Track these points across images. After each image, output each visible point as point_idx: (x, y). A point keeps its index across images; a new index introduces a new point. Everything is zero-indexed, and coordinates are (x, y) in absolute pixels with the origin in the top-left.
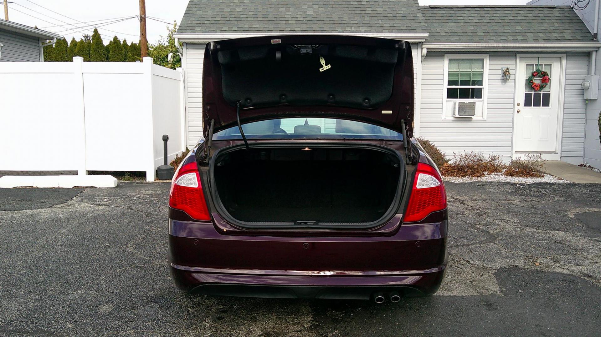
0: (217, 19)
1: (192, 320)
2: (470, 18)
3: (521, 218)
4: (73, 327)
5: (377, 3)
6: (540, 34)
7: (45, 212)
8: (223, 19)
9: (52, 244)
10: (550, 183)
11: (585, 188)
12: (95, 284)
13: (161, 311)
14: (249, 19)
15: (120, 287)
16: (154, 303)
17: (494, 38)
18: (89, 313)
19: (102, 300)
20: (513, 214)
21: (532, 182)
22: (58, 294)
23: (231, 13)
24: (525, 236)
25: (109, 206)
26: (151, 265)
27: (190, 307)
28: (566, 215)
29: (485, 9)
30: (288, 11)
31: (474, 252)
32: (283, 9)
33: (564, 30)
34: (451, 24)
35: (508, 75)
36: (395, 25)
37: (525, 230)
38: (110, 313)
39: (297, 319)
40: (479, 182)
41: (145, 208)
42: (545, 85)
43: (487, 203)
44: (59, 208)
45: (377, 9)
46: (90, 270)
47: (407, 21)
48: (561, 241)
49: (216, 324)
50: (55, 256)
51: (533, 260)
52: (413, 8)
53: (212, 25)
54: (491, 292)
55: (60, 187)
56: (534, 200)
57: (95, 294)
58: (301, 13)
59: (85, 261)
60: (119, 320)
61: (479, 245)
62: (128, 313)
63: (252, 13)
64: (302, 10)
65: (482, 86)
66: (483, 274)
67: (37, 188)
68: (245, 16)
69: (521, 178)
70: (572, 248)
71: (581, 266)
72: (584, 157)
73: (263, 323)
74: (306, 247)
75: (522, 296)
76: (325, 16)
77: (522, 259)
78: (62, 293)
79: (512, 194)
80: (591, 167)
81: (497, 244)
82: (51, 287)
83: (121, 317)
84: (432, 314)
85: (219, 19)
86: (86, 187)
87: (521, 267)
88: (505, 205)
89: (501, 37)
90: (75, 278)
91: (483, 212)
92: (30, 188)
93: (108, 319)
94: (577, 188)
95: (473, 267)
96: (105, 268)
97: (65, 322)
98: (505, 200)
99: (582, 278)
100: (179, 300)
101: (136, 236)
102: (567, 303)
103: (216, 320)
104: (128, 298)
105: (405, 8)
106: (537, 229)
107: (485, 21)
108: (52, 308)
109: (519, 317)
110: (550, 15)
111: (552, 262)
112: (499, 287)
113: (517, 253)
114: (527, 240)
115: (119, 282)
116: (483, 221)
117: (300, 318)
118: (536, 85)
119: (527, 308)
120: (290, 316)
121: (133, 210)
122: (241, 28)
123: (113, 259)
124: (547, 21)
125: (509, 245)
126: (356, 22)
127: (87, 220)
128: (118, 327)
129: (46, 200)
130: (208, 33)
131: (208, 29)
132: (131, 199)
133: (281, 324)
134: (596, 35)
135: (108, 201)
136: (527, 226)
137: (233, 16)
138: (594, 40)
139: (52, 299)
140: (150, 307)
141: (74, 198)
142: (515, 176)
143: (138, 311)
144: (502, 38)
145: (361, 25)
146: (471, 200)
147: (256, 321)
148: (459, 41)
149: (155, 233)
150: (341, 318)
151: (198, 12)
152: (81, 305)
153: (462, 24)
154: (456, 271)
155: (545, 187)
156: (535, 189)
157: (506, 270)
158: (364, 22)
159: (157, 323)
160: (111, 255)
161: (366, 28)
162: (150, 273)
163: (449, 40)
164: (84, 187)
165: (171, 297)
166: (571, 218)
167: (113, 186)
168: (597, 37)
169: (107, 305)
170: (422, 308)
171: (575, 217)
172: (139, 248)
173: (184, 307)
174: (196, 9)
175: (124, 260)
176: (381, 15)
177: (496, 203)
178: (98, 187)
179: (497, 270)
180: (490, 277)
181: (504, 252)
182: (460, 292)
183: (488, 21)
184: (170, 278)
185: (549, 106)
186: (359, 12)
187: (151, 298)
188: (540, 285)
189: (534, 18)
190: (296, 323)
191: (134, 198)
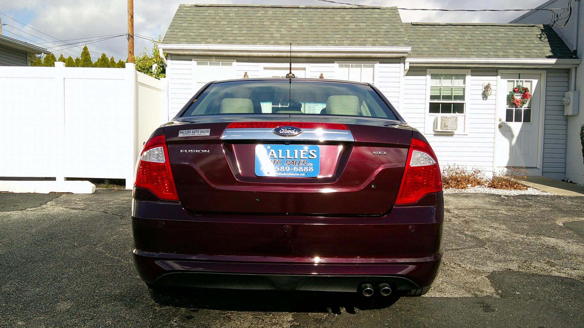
0: (202, 31)
1: (158, 319)
2: (451, 35)
3: (509, 225)
4: (24, 324)
5: (361, 19)
6: (521, 51)
7: (16, 214)
8: (208, 31)
9: (17, 243)
10: (534, 195)
11: (570, 200)
12: (56, 282)
13: (124, 310)
14: (234, 32)
15: (83, 285)
16: (118, 301)
17: (476, 53)
18: (44, 310)
19: (61, 297)
20: (500, 222)
21: (516, 194)
22: (13, 291)
23: (216, 26)
24: (516, 242)
25: (83, 210)
26: (120, 264)
27: (158, 306)
28: (554, 223)
29: (466, 26)
30: (272, 25)
31: (464, 256)
32: (268, 23)
33: (544, 48)
34: (433, 40)
35: (489, 90)
36: (378, 39)
37: (515, 236)
38: (68, 310)
39: (276, 319)
40: (463, 193)
41: (121, 212)
42: (526, 101)
43: (473, 211)
44: (32, 211)
45: (360, 24)
46: (53, 268)
47: (390, 36)
48: (553, 247)
49: (185, 324)
50: (18, 254)
51: (526, 264)
52: (396, 24)
53: (197, 37)
54: (486, 294)
55: (36, 192)
56: (520, 210)
57: (54, 291)
58: (286, 27)
59: (48, 259)
60: (76, 318)
61: (469, 250)
62: (88, 311)
63: (237, 26)
64: (287, 24)
65: (464, 100)
66: (475, 277)
67: (13, 194)
68: (230, 29)
69: (505, 190)
70: (565, 253)
71: (578, 270)
72: (565, 173)
73: (237, 323)
74: (286, 229)
75: (520, 298)
76: (308, 30)
77: (515, 263)
78: (18, 290)
79: (497, 204)
80: (573, 183)
81: (487, 249)
82: (7, 284)
83: (80, 315)
84: (425, 315)
85: (205, 31)
86: (63, 193)
87: (515, 270)
88: (492, 214)
89: (482, 53)
90: (35, 275)
91: (470, 220)
92: (5, 193)
93: (65, 317)
94: (562, 200)
95: (464, 270)
96: (69, 267)
97: (16, 319)
98: (491, 209)
99: (581, 281)
100: (146, 299)
101: (107, 237)
102: (570, 306)
103: (184, 319)
104: (90, 296)
105: (388, 24)
106: (527, 236)
107: (466, 37)
108: (4, 305)
109: (520, 318)
110: (529, 33)
111: (546, 266)
112: (494, 289)
113: (509, 258)
114: (518, 245)
115: (82, 280)
116: (470, 227)
117: (279, 319)
118: (518, 101)
119: (527, 310)
120: (267, 316)
121: (108, 213)
122: (226, 40)
123: (79, 258)
124: (528, 39)
125: (500, 250)
126: (340, 36)
127: (58, 222)
128: (74, 325)
129: (19, 204)
130: (193, 44)
131: (194, 40)
132: (107, 204)
133: (258, 324)
134: (575, 52)
135: (83, 205)
136: (517, 233)
137: (218, 29)
138: (574, 56)
139: (6, 296)
140: (113, 305)
141: (49, 202)
142: (499, 188)
143: (99, 309)
144: (484, 53)
145: (345, 39)
146: (457, 209)
147: (229, 321)
148: (441, 56)
149: (128, 235)
150: (324, 319)
151: (183, 25)
152: (37, 302)
153: (444, 40)
154: (447, 273)
155: (530, 198)
156: (521, 200)
157: (500, 273)
158: (348, 36)
159: (119, 322)
160: (78, 254)
161: (349, 42)
162: (117, 272)
163: (431, 55)
164: (60, 193)
165: (137, 295)
166: (561, 227)
167: (91, 192)
168: (577, 54)
169: (65, 303)
170: (413, 308)
171: (564, 226)
172: (109, 248)
173: (150, 306)
174: (181, 22)
175: (91, 259)
176: (365, 30)
177: (482, 212)
178: (75, 193)
179: (490, 273)
180: (484, 279)
181: (495, 256)
182: (453, 294)
183: (470, 38)
184: (138, 277)
185: (530, 122)
186: (342, 27)
187: (115, 296)
188: (538, 288)
189: (514, 36)
190: (275, 323)
191: (110, 203)
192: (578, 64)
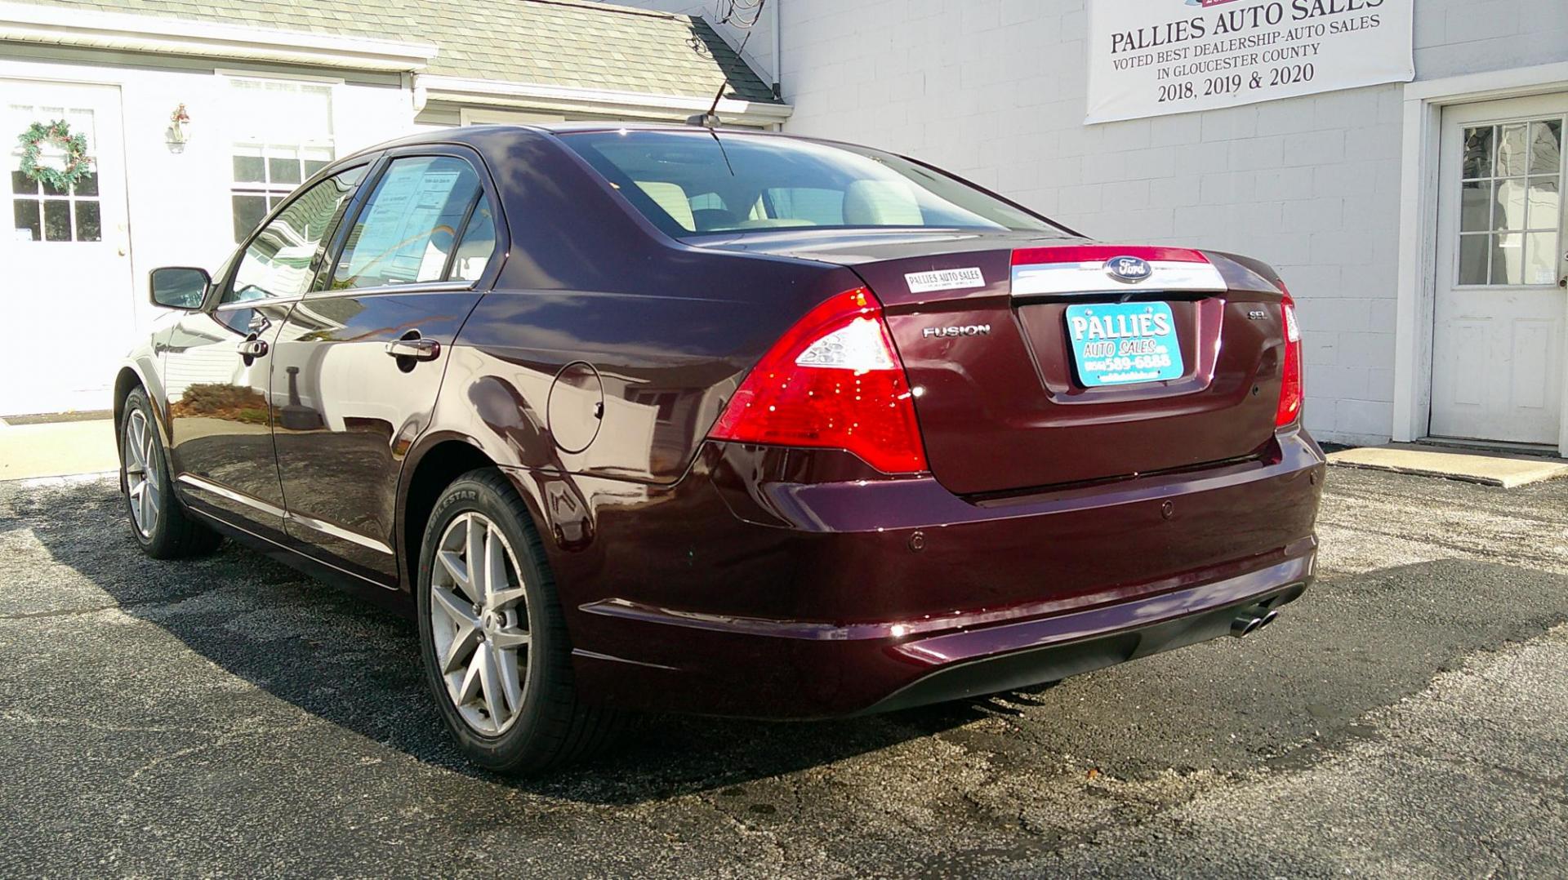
6: (669, 77)
17: (577, 76)
89: (590, 75)
110: (669, 34)
124: (672, 49)
134: (777, 87)
138: (776, 98)
148: (500, 76)
168: (780, 93)
192: (785, 117)
